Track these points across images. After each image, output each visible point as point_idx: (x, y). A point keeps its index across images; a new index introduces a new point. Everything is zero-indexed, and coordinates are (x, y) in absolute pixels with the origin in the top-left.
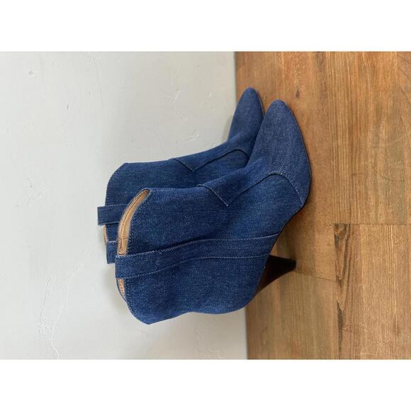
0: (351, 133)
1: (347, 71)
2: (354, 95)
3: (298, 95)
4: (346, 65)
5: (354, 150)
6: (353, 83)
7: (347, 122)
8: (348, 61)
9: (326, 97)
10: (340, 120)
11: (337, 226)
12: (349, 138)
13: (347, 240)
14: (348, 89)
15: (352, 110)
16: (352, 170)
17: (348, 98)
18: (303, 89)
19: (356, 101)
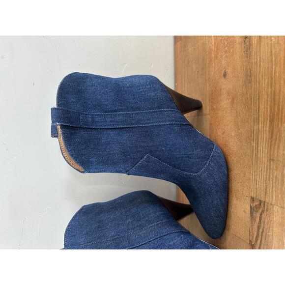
0: (272, 121)
1: (272, 62)
2: (277, 86)
3: (225, 75)
4: (271, 55)
5: (274, 137)
6: (277, 75)
7: (269, 110)
8: (273, 52)
9: (250, 82)
10: (262, 107)
11: (253, 199)
12: (270, 126)
13: (261, 214)
14: (272, 78)
15: (274, 99)
16: (270, 155)
17: (271, 88)
18: (229, 71)
19: (280, 93)
